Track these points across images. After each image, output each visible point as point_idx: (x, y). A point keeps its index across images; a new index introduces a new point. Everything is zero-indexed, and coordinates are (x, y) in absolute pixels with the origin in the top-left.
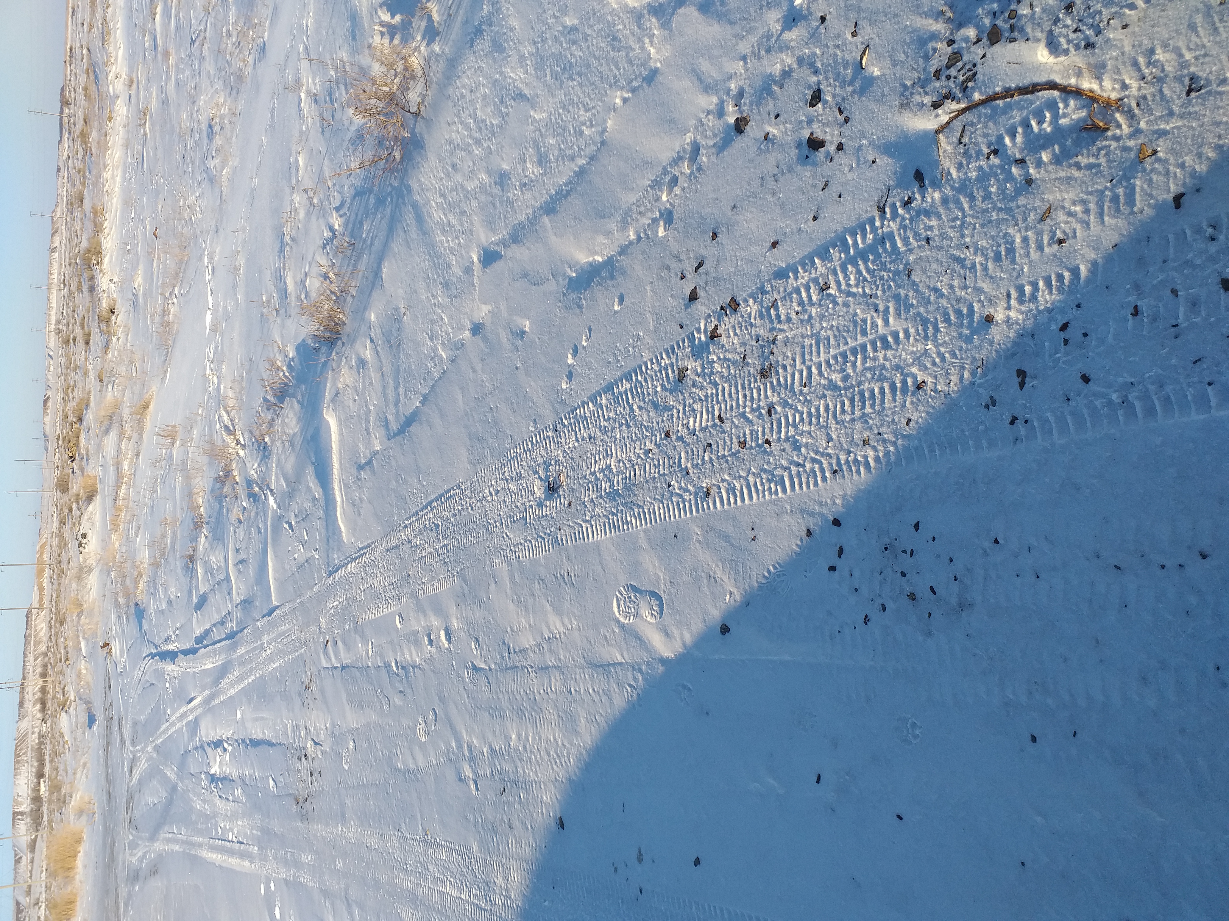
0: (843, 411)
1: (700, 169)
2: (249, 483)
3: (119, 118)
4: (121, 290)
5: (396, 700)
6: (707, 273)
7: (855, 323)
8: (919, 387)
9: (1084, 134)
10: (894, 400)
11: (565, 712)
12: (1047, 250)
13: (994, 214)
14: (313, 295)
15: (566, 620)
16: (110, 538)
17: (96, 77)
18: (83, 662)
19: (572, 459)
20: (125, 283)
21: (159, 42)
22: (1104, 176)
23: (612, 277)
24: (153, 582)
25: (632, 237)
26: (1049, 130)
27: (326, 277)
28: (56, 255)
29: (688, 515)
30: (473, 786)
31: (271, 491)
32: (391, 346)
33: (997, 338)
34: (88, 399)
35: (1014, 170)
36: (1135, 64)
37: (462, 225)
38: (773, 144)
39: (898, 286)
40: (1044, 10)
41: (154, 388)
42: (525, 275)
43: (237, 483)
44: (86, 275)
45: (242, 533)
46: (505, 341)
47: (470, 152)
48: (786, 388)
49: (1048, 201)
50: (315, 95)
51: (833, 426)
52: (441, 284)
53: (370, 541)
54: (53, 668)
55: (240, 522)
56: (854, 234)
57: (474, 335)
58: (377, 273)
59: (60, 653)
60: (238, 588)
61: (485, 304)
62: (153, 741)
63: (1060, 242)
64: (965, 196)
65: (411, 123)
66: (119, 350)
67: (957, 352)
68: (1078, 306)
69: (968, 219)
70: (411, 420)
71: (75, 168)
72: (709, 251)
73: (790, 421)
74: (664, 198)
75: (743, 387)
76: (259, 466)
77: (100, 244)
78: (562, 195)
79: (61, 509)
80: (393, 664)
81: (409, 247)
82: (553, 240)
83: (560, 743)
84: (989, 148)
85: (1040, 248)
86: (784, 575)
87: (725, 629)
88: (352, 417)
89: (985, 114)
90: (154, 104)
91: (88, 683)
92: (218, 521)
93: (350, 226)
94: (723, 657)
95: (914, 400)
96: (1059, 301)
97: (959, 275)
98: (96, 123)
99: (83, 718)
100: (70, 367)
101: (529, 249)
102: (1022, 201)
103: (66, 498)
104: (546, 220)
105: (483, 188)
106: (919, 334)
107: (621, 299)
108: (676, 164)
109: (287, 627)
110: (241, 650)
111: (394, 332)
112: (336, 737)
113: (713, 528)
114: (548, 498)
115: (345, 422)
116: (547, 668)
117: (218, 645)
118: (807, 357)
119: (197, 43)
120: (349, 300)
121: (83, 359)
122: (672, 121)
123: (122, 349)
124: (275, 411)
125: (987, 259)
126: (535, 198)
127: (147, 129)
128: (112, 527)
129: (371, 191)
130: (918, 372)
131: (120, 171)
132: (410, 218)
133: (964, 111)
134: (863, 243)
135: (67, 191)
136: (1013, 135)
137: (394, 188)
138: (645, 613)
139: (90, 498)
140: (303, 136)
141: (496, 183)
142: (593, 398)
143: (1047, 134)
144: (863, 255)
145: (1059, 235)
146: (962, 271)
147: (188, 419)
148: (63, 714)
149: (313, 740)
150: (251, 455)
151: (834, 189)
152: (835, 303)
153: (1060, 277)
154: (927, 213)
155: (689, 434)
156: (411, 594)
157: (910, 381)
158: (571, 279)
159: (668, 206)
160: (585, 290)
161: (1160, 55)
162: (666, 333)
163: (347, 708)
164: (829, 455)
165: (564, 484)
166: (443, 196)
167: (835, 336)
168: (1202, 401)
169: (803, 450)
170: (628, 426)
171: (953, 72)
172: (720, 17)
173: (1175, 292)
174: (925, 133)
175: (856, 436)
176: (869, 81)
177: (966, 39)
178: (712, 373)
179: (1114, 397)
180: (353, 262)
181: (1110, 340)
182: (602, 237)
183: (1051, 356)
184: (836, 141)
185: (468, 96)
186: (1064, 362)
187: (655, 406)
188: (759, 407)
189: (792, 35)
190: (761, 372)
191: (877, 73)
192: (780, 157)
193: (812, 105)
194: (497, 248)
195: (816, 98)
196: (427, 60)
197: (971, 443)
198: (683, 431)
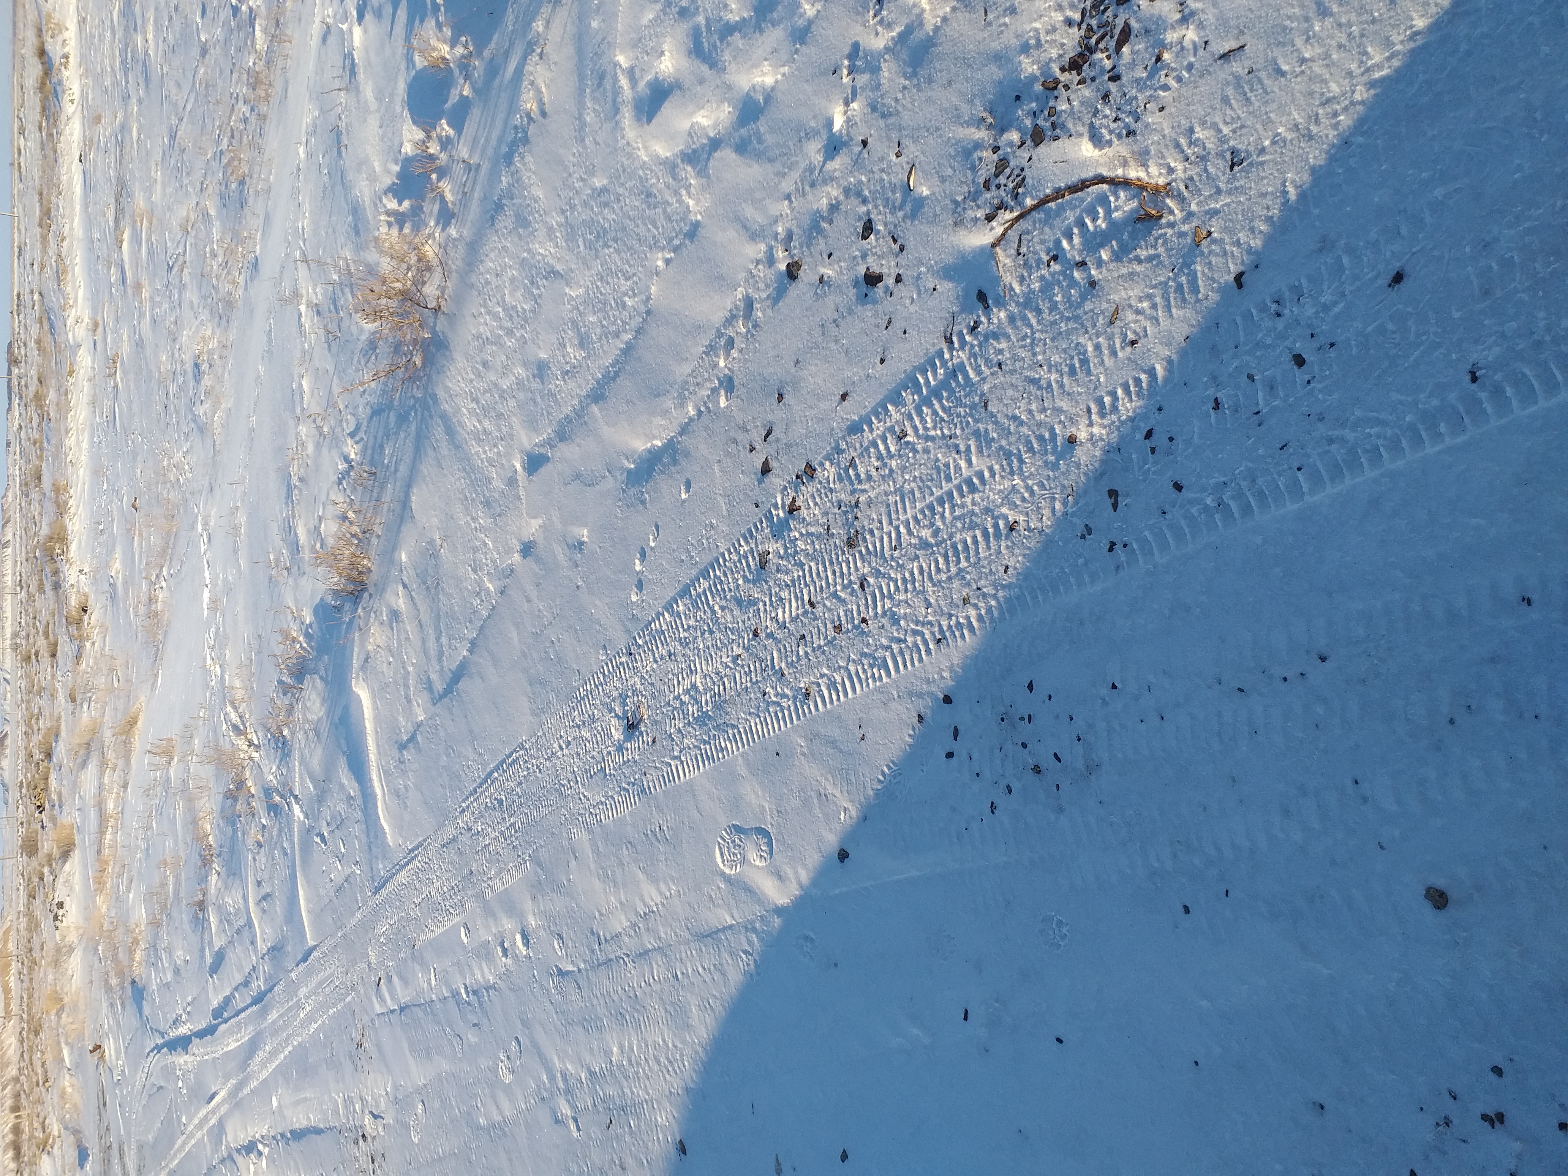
0: (938, 570)
1: (755, 326)
2: (268, 792)
3: (82, 371)
4: (95, 581)
5: (469, 1036)
6: (777, 440)
7: (938, 469)
8: (1012, 529)
9: (1139, 225)
10: (989, 548)
11: (673, 1004)
12: (1120, 354)
13: (1062, 325)
14: (331, 541)
15: (663, 887)
16: (95, 901)
17: (52, 326)
18: (67, 1077)
19: (652, 684)
20: (99, 573)
21: (129, 274)
22: (1164, 266)
23: (675, 462)
24: (153, 947)
25: (692, 412)
26: (1104, 226)
27: (344, 518)
28: (9, 551)
29: (789, 725)
30: (573, 1127)
31: (296, 797)
32: (428, 588)
33: (1084, 459)
34: (58, 728)
35: (1076, 274)
36: (1178, 146)
37: (500, 430)
38: (830, 286)
39: (977, 421)
40: (1082, 103)
41: (143, 698)
42: (578, 476)
43: (253, 796)
44: (48, 570)
45: (264, 860)
46: (561, 557)
47: (502, 345)
48: (876, 556)
49: (1115, 302)
50: (316, 305)
51: (930, 589)
52: (482, 503)
53: (421, 839)
54: (28, 1096)
55: (260, 845)
56: (924, 372)
57: (524, 557)
58: (405, 503)
59: (37, 1074)
60: (263, 932)
61: (535, 517)
62: (167, 1165)
63: (1133, 343)
64: (1031, 311)
65: (431, 321)
66: (95, 658)
67: (1045, 482)
68: (1160, 409)
69: (1037, 335)
70: (459, 674)
71: (29, 439)
72: (777, 415)
73: (885, 591)
74: (722, 364)
75: (831, 563)
76: (278, 767)
77: (64, 528)
78: (610, 378)
79: (30, 879)
80: (463, 991)
81: (440, 466)
82: (606, 431)
83: (670, 1045)
84: (1048, 254)
85: (1114, 353)
86: (900, 774)
87: (843, 855)
88: (387, 685)
89: (1040, 220)
90: (126, 349)
91: (75, 1105)
92: (232, 851)
93: (369, 452)
94: (844, 889)
95: (1009, 544)
96: (1140, 407)
97: (1037, 397)
98: (53, 381)
99: (72, 1155)
100: (33, 690)
101: (579, 445)
102: (1088, 306)
103: (34, 862)
104: (595, 409)
105: (520, 383)
106: (1004, 470)
107: (688, 485)
108: (731, 324)
109: (327, 973)
110: (273, 1015)
111: (430, 571)
112: (401, 1102)
113: (817, 736)
114: (628, 738)
115: (378, 693)
116: (647, 952)
117: (243, 1015)
118: (894, 516)
119: (175, 269)
120: (374, 541)
121: (49, 677)
122: (721, 278)
123: (98, 655)
124: (293, 695)
125: (1062, 375)
126: (580, 386)
127: (118, 379)
128: (97, 886)
129: (390, 407)
130: (1008, 512)
131: (86, 435)
132: (439, 433)
133: (1017, 219)
134: (935, 379)
135: (20, 469)
136: (1070, 237)
137: (417, 400)
138: (753, 857)
139: (66, 855)
140: (307, 356)
141: (534, 376)
142: (669, 607)
143: (1102, 231)
144: (936, 393)
145: (1131, 336)
146: (1039, 393)
147: (186, 726)
148: (45, 1157)
149: (371, 1113)
150: (268, 756)
151: (898, 325)
152: (915, 451)
153: (1138, 381)
154: (996, 336)
155: (780, 628)
156: (476, 896)
157: (1001, 523)
158: (629, 471)
159: (727, 371)
160: (647, 482)
161: (1200, 134)
162: (741, 515)
163: (411, 1061)
164: (930, 623)
165: (645, 717)
166: (475, 400)
167: (920, 488)
168: (1295, 489)
169: (902, 622)
170: (711, 632)
171: (1002, 180)
172: (759, 156)
173: (1251, 377)
174: (982, 249)
175: (955, 596)
176: (920, 203)
177: (1010, 144)
178: (796, 552)
179: (1209, 501)
180: (375, 495)
181: (1196, 439)
182: (659, 418)
183: (1140, 468)
184: (894, 272)
185: (494, 282)
186: (1154, 473)
187: (739, 602)
188: (850, 582)
189: (835, 165)
190: (848, 542)
191: (926, 192)
192: (838, 299)
193: (865, 238)
194: (542, 450)
195: (868, 229)
196: (444, 247)
197: (1072, 580)
198: (772, 627)
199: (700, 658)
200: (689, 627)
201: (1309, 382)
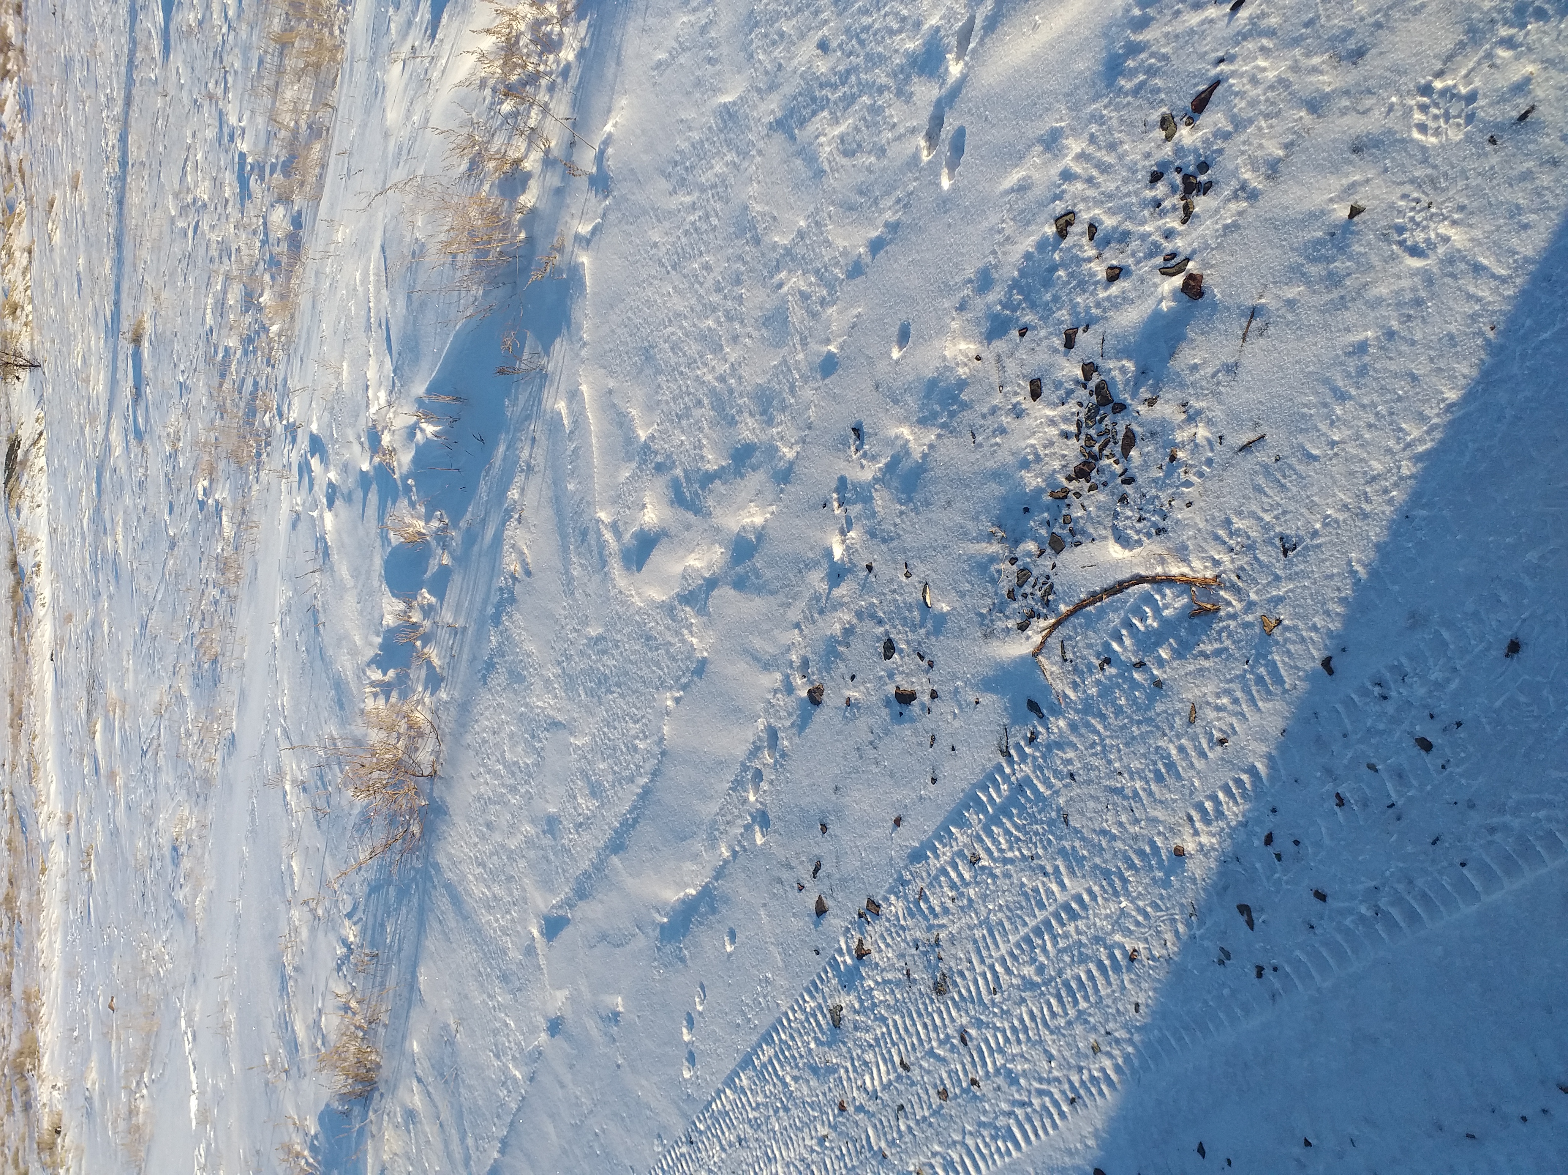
0: (1053, 1014)
1: (783, 755)
3: (55, 868)
6: (829, 876)
7: (1025, 894)
8: (1132, 959)
9: (1196, 620)
10: (1109, 984)
12: (1210, 755)
13: (1134, 729)
14: (333, 1037)
20: (74, 1086)
22: (1236, 659)
23: (714, 910)
25: (726, 854)
26: (1155, 625)
27: (346, 1008)
32: (446, 1082)
33: (1198, 873)
35: (1136, 675)
36: (1217, 538)
37: (511, 894)
38: (859, 708)
39: (1060, 838)
40: (1099, 508)
42: (604, 937)
46: (594, 1032)
47: (506, 804)
48: (973, 1002)
49: (1189, 700)
50: (302, 782)
51: (1048, 1037)
52: (498, 978)
56: (985, 789)
57: (553, 1036)
58: (412, 985)
61: (559, 988)
63: (1222, 742)
64: (1094, 716)
65: (427, 788)
67: (1160, 903)
68: (1274, 811)
69: (1108, 741)
72: (823, 847)
73: (993, 1045)
74: (752, 798)
75: (920, 1015)
77: (35, 1040)
78: (628, 826)
82: (630, 883)
84: (1098, 658)
85: (1203, 754)
89: (1080, 625)
90: (100, 839)
93: (369, 932)
95: (1133, 976)
96: (1250, 810)
97: (1124, 808)
101: (602, 902)
102: (1159, 707)
104: (615, 860)
105: (529, 842)
106: (1105, 891)
107: (733, 935)
108: (755, 756)
111: (447, 1061)
118: (984, 953)
120: (381, 1031)
122: (737, 710)
125: (1147, 782)
126: (596, 838)
127: (93, 872)
129: (389, 882)
130: (1123, 940)
131: (59, 934)
132: (444, 903)
133: (1055, 626)
134: (1000, 796)
136: (1119, 639)
137: (417, 870)
140: (295, 835)
141: (544, 832)
142: (730, 1082)
143: (1155, 630)
144: (1004, 810)
145: (1217, 735)
146: (1125, 803)
151: (944, 742)
152: (994, 877)
154: (1060, 746)
155: (870, 1099)
157: (1118, 953)
158: (662, 926)
159: (759, 806)
160: (684, 936)
161: (1238, 524)
162: (801, 966)
164: (1057, 1080)
166: (482, 864)
167: (1009, 918)
168: (1465, 888)
169: (1022, 1081)
170: (786, 1109)
171: (1027, 589)
172: (760, 590)
173: (1372, 767)
174: (1023, 659)
175: (1081, 1045)
176: (941, 620)
177: (1029, 554)
178: (874, 1005)
179: (1363, 909)
180: (378, 979)
181: (1327, 841)
182: (688, 864)
183: (1268, 879)
184: (928, 688)
185: (492, 740)
186: (1287, 883)
187: (815, 1070)
188: (948, 1036)
189: (842, 591)
190: (935, 988)
191: (946, 608)
192: (871, 721)
193: (888, 657)
194: (561, 912)
195: (889, 649)
196: (435, 712)
197: (1221, 1015)
198: (861, 1098)
199: (777, 1142)
200: (758, 1104)
201: (1443, 767)
